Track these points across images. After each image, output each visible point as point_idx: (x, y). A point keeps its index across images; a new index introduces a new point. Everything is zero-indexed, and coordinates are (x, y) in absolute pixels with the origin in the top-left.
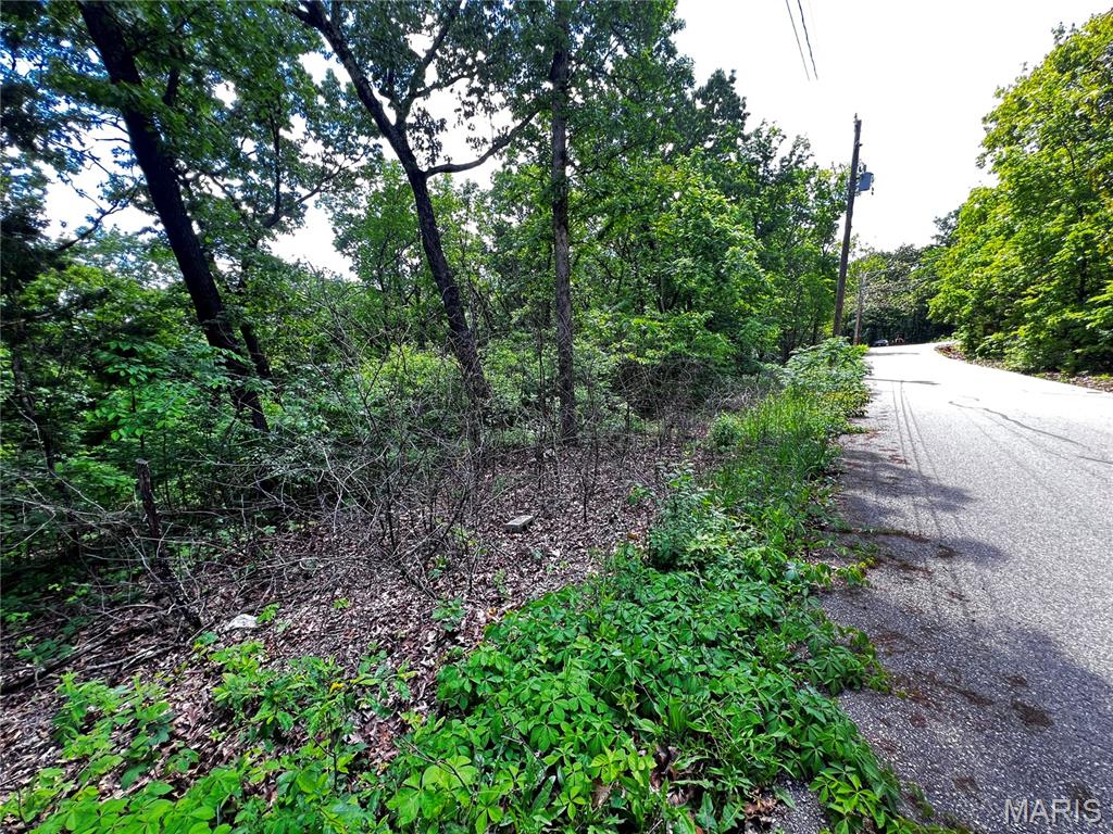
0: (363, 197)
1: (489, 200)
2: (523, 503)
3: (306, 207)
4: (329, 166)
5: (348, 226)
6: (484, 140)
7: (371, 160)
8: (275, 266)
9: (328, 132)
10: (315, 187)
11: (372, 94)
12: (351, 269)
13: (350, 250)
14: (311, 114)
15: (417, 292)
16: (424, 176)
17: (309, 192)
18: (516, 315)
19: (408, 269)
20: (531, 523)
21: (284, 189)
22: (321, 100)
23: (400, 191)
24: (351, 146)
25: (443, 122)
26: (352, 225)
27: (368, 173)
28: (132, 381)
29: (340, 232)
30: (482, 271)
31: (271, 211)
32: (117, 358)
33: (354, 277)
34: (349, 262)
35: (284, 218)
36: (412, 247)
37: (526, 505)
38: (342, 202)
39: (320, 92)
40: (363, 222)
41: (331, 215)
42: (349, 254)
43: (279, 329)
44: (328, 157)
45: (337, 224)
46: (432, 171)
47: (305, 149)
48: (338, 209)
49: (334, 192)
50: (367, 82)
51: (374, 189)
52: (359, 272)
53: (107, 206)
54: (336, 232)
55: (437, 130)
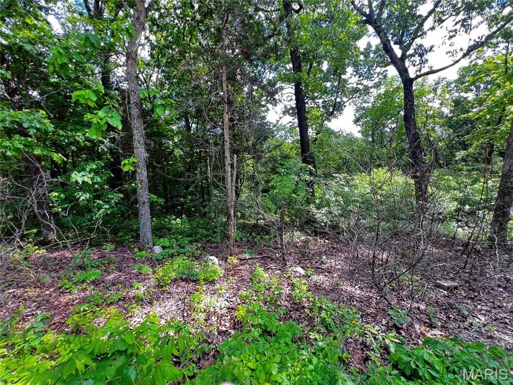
0: (372, 98)
1: (453, 85)
2: (448, 273)
3: (345, 106)
4: (359, 86)
5: (361, 112)
6: (461, 50)
7: (381, 78)
8: (330, 132)
9: (362, 71)
10: (351, 96)
11: (391, 46)
12: (359, 132)
13: (360, 123)
14: (356, 65)
15: (391, 141)
16: (412, 80)
17: (348, 99)
18: (460, 154)
19: (388, 130)
20: (456, 288)
21: (338, 100)
22: (362, 57)
23: (393, 91)
24: (372, 74)
25: (432, 47)
26: (364, 111)
27: (377, 86)
28: (282, 174)
29: (357, 115)
30: (437, 128)
31: (331, 110)
32: (280, 166)
33: (359, 136)
34: (359, 128)
35: (335, 112)
36: (393, 119)
37: (451, 275)
38: (361, 101)
39: (362, 53)
40: (370, 109)
41: (355, 107)
42: (360, 125)
43: (324, 158)
44: (360, 82)
45: (357, 112)
46: (418, 77)
47: (350, 81)
48: (359, 105)
49: (359, 97)
50: (389, 41)
51: (378, 93)
52: (362, 133)
53: (281, 115)
54: (355, 115)
55: (427, 53)
